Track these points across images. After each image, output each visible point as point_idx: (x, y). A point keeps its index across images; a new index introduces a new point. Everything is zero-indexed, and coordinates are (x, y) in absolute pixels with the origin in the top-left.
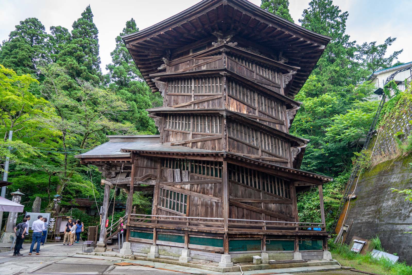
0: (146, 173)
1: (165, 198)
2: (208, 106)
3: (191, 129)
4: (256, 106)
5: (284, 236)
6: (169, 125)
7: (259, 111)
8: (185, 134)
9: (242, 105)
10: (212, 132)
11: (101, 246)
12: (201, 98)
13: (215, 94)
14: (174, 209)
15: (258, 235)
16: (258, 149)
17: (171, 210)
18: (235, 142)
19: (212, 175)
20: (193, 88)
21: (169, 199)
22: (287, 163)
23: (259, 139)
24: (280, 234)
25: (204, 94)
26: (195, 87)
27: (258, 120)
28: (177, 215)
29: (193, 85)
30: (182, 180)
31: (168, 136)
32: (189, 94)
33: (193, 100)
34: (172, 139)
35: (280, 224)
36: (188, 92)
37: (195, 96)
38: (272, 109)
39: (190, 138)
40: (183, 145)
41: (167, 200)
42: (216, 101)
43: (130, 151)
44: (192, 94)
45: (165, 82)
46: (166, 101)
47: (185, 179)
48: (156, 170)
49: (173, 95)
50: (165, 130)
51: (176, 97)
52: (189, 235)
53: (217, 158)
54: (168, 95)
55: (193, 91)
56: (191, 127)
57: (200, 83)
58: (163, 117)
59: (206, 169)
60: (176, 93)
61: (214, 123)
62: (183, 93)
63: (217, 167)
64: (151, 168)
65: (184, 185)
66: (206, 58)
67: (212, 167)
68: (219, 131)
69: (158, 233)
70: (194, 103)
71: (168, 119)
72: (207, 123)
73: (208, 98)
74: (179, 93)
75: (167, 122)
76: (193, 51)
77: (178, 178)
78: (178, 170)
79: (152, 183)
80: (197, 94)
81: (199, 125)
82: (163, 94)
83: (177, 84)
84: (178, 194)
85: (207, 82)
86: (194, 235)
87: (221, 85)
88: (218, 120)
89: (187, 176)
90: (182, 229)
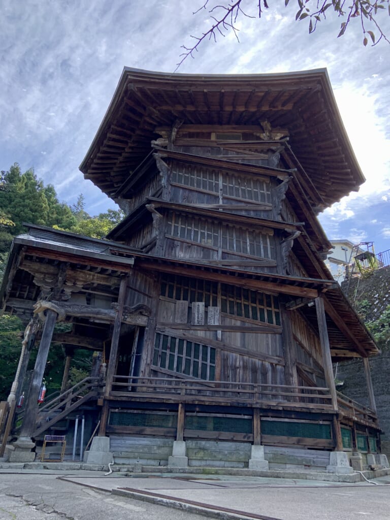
0: (137, 301)
1: (168, 352)
3: (220, 244)
8: (206, 250)
10: (259, 255)
11: (25, 449)
12: (235, 204)
13: (259, 202)
14: (186, 372)
17: (182, 374)
19: (262, 319)
21: (176, 353)
25: (240, 198)
26: (224, 185)
29: (220, 183)
30: (206, 321)
31: (172, 246)
32: (214, 193)
33: (221, 203)
34: (180, 254)
36: (211, 189)
37: (224, 198)
39: (218, 256)
41: (172, 356)
42: (262, 213)
44: (220, 194)
45: (168, 164)
46: (168, 193)
47: (213, 321)
48: (150, 299)
49: (183, 188)
50: (167, 237)
51: (187, 192)
52: (261, 416)
53: (305, 291)
54: (171, 185)
55: (221, 190)
56: (220, 242)
57: (234, 183)
58: (164, 216)
59: (250, 309)
60: (189, 187)
61: (261, 242)
62: (201, 189)
63: (270, 309)
64: (145, 294)
65: (210, 331)
66: (241, 151)
67: (262, 307)
68: (270, 256)
69: (187, 414)
70: (223, 207)
71: (173, 221)
72: (248, 240)
73: (248, 207)
74: (195, 188)
75: (171, 225)
76: (218, 137)
77: (200, 318)
78: (201, 305)
79: (141, 321)
80: (228, 196)
81: (235, 240)
82: (164, 182)
83: (190, 174)
84: (197, 346)
85: (246, 184)
86: (272, 417)
87: (269, 193)
88: (268, 240)
89: (217, 317)
90: (248, 406)
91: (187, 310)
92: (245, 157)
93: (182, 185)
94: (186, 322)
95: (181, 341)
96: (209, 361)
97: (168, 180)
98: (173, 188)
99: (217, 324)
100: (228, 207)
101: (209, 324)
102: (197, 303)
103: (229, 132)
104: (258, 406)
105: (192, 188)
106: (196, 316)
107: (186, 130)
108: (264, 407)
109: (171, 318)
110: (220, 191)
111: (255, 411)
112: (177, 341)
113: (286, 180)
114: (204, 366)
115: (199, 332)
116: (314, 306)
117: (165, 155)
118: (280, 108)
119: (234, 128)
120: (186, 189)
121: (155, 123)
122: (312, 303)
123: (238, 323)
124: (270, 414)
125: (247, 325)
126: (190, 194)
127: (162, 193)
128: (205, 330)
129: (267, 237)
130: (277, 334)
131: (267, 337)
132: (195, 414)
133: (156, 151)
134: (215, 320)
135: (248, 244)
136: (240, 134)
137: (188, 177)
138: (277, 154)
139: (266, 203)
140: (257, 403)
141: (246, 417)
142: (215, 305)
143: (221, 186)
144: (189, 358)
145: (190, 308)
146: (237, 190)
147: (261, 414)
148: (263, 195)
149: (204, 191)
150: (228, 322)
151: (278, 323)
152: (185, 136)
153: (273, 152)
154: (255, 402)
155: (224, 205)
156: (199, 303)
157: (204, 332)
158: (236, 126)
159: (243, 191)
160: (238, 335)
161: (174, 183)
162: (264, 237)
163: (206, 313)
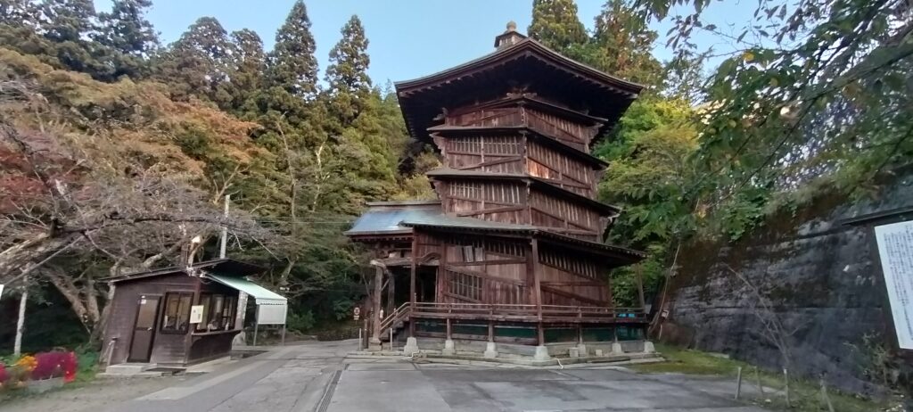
0: (428, 251)
1: (453, 282)
2: (504, 170)
3: (483, 196)
4: (559, 168)
5: (601, 325)
6: (454, 191)
7: (563, 175)
8: (474, 203)
9: (543, 167)
10: (511, 201)
11: (376, 344)
12: (494, 159)
13: (511, 155)
14: (465, 295)
15: (573, 323)
16: (563, 221)
17: (462, 297)
18: (539, 214)
19: (513, 253)
20: (482, 147)
21: (458, 283)
22: (596, 236)
23: (564, 210)
24: (597, 321)
25: (497, 154)
26: (485, 145)
27: (562, 186)
28: (469, 302)
29: (482, 143)
30: (474, 259)
31: (452, 204)
32: (478, 153)
33: (483, 161)
34: (458, 209)
35: (592, 309)
36: (476, 150)
37: (485, 156)
38: (577, 169)
39: (482, 207)
40: (473, 216)
41: (456, 285)
42: (513, 164)
43: (410, 225)
44: (482, 153)
47: (479, 258)
48: (439, 248)
50: (448, 197)
51: (460, 157)
54: (449, 153)
57: (492, 141)
59: (505, 248)
60: (461, 152)
61: (512, 190)
64: (433, 245)
65: (478, 265)
69: (452, 324)
71: (451, 185)
72: (503, 191)
73: (503, 160)
74: (465, 152)
78: (470, 248)
79: (435, 263)
80: (488, 154)
83: (461, 141)
84: (470, 277)
85: (501, 140)
86: (499, 325)
87: (519, 144)
88: (517, 187)
89: (481, 255)
90: (486, 319)
91: (461, 252)
92: (500, 114)
93: (456, 151)
94: (462, 261)
95: (461, 274)
96: (478, 287)
98: (450, 156)
99: (482, 260)
100: (488, 164)
101: (477, 261)
102: (467, 247)
104: (491, 319)
106: (468, 256)
108: (496, 320)
109: (454, 258)
110: (482, 151)
111: (489, 322)
114: (475, 290)
120: (459, 154)
123: (497, 258)
125: (503, 259)
130: (523, 263)
131: (517, 266)
132: (456, 325)
135: (503, 194)
137: (460, 144)
141: (484, 326)
142: (480, 246)
144: (466, 285)
146: (495, 146)
147: (493, 324)
150: (489, 258)
151: (523, 255)
154: (488, 317)
157: (474, 267)
159: (499, 146)
160: (497, 266)
163: (474, 253)
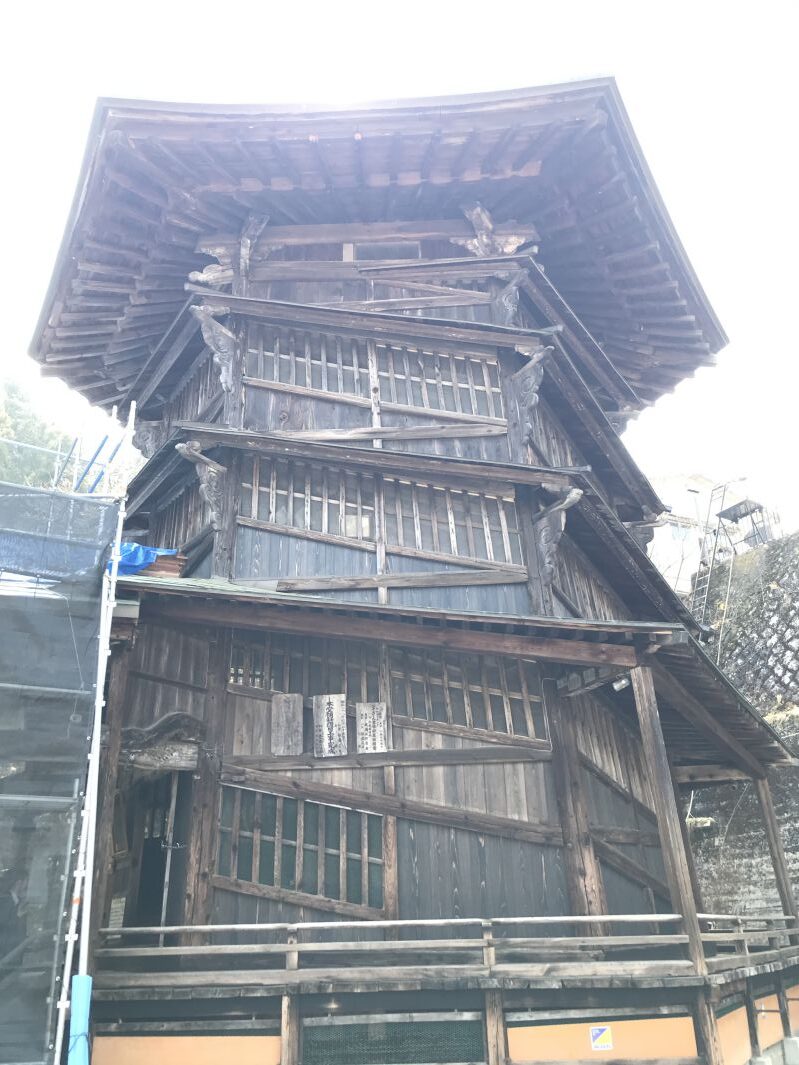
6: (270, 506)
10: (479, 552)
12: (413, 427)
13: (475, 417)
14: (309, 885)
17: (295, 895)
19: (500, 724)
21: (277, 838)
25: (427, 409)
26: (381, 378)
28: (324, 914)
29: (373, 371)
33: (377, 425)
37: (383, 410)
41: (267, 849)
42: (482, 444)
44: (373, 401)
45: (236, 332)
46: (238, 406)
47: (370, 740)
48: (202, 698)
49: (276, 392)
50: (241, 523)
51: (288, 400)
52: (505, 1011)
53: (603, 652)
54: (245, 385)
55: (375, 390)
56: (380, 527)
57: (407, 370)
58: (229, 467)
59: (466, 700)
60: (291, 386)
61: (485, 520)
62: (324, 392)
63: (517, 696)
64: (184, 686)
65: (365, 769)
66: (421, 286)
67: (497, 692)
68: (508, 553)
69: (307, 1021)
70: (384, 436)
71: (256, 480)
72: (451, 518)
73: (448, 430)
74: (309, 390)
75: (250, 492)
76: (361, 254)
77: (336, 738)
78: (337, 703)
79: (181, 757)
80: (394, 405)
81: (417, 521)
82: (226, 378)
83: (292, 354)
84: (332, 812)
85: (437, 370)
86: (535, 1009)
87: (498, 390)
88: (502, 515)
89: (380, 730)
90: (470, 985)
91: (300, 718)
92: (431, 301)
93: (276, 384)
94: (300, 750)
95: (290, 801)
96: (366, 851)
97: (237, 373)
98: (252, 393)
99: (381, 749)
100: (394, 435)
101: (361, 751)
102: (326, 699)
103: (387, 240)
104: (495, 983)
105: (300, 390)
106: (326, 732)
107: (277, 240)
108: (511, 985)
109: (261, 740)
110: (372, 394)
111: (488, 997)
112: (279, 804)
113: (537, 357)
114: (354, 867)
115: (336, 773)
116: (629, 689)
117: (223, 309)
118: (509, 173)
119: (400, 230)
120: (284, 393)
121: (195, 228)
122: (623, 682)
123: (438, 743)
124: (529, 1002)
125: (460, 745)
126: (297, 408)
127: (222, 409)
128: (352, 769)
129: (500, 507)
130: (539, 761)
131: (515, 773)
132: (325, 1021)
133: (199, 301)
134: (375, 740)
135: (452, 526)
136: (416, 243)
137: (289, 362)
138: (513, 288)
139: (493, 418)
140: (493, 975)
141: (467, 1016)
142: (374, 697)
143: (374, 382)
144: (312, 847)
145: (308, 714)
146: (417, 386)
147: (507, 1004)
148: (481, 395)
149: (333, 395)
150: (411, 741)
151: (539, 732)
152: (276, 256)
153: (502, 283)
154: (486, 973)
155: (385, 429)
156: (332, 696)
157: (349, 773)
158: (405, 223)
159: (432, 388)
160: (439, 771)
161: (254, 381)
162: (491, 507)
163: (352, 720)
